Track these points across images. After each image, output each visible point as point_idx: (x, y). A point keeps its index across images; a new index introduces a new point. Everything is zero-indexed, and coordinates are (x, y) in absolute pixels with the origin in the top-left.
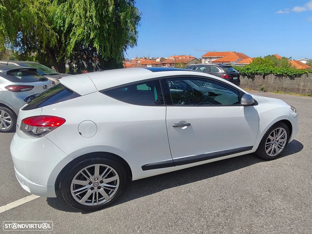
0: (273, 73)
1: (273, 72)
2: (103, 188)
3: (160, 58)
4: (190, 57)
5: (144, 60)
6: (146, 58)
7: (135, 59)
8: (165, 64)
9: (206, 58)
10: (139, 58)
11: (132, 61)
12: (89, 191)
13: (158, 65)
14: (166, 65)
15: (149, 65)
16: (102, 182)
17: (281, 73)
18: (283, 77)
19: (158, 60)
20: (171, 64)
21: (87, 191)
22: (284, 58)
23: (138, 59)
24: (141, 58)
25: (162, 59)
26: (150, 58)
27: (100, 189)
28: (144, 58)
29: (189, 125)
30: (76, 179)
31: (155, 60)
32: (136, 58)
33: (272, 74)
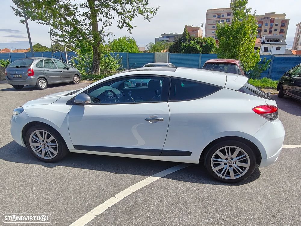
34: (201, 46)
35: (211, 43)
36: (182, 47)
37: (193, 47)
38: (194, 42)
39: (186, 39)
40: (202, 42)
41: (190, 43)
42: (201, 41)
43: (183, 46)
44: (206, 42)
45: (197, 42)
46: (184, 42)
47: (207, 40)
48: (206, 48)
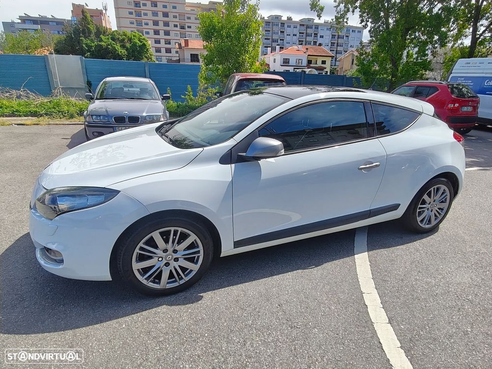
34: (123, 46)
35: (141, 42)
36: (84, 46)
37: (107, 48)
38: (108, 39)
39: (90, 32)
40: (124, 40)
41: (101, 40)
42: (121, 38)
43: (86, 44)
44: (130, 40)
45: (113, 39)
46: (85, 37)
47: (133, 37)
48: (133, 51)
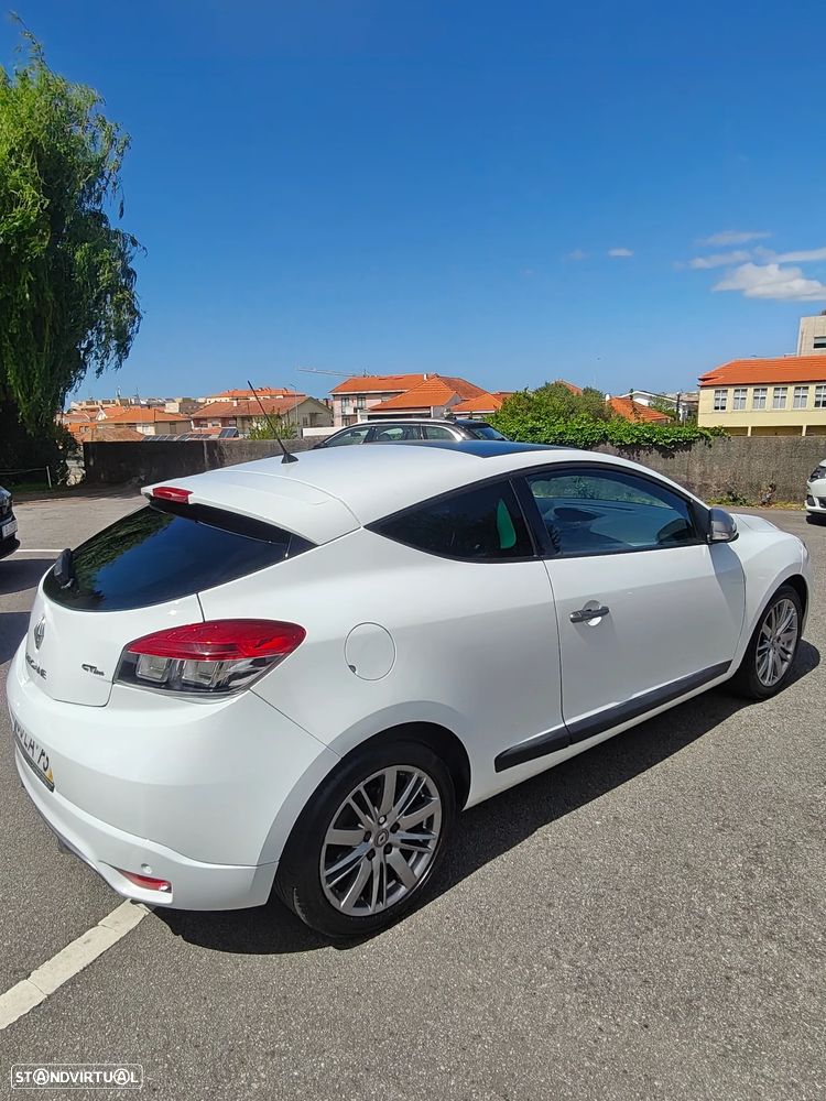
0: (612, 441)
1: (610, 438)
2: (396, 847)
3: (180, 400)
4: (285, 393)
5: (123, 409)
6: (125, 403)
7: (84, 405)
8: (205, 419)
9: (345, 398)
10: (100, 402)
11: (74, 413)
12: (364, 863)
13: (177, 425)
14: (210, 425)
15: (145, 424)
16: (395, 827)
17: (634, 441)
18: (642, 452)
19: (173, 408)
20: (224, 420)
21: (358, 868)
22: (587, 391)
23: (96, 406)
24: (109, 403)
25: (187, 404)
26: (143, 402)
27: (390, 852)
28: (117, 401)
29: (604, 612)
30: (335, 828)
31: (161, 409)
32: (88, 403)
33: (608, 443)
